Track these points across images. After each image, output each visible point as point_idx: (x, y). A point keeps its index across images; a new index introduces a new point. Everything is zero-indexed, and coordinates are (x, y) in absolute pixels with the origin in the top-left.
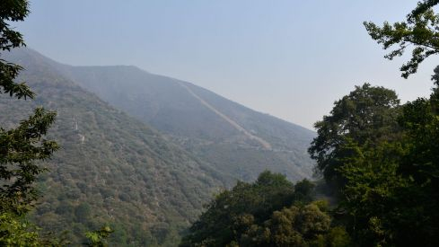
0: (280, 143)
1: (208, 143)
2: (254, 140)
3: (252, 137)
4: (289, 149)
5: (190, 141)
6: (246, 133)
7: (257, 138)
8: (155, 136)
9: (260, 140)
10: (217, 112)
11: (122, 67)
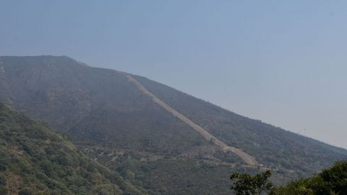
0: (271, 157)
1: (155, 158)
2: (229, 152)
3: (226, 148)
4: (289, 167)
5: (125, 155)
6: (217, 142)
7: (233, 149)
8: (48, 141)
9: (239, 152)
10: (175, 113)
11: (50, 57)
